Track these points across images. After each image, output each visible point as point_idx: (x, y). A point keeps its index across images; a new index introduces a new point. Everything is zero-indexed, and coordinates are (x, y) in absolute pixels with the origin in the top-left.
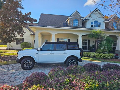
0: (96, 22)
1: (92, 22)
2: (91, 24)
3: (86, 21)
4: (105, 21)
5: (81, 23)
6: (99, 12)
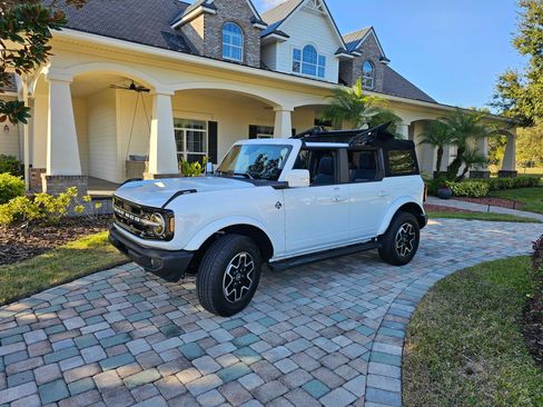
0: (310, 49)
1: (295, 50)
2: (294, 57)
3: (274, 42)
4: (340, 50)
5: (255, 46)
6: (321, 9)
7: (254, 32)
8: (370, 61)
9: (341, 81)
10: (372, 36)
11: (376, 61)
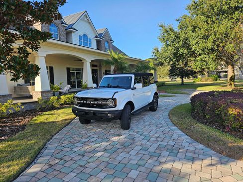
2: (79, 39)
3: (71, 32)
4: (96, 37)
5: (63, 33)
6: (88, 20)
7: (63, 28)
8: (107, 41)
9: (98, 49)
10: (107, 31)
11: (109, 41)
